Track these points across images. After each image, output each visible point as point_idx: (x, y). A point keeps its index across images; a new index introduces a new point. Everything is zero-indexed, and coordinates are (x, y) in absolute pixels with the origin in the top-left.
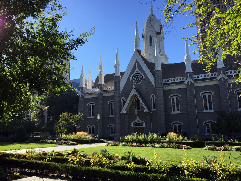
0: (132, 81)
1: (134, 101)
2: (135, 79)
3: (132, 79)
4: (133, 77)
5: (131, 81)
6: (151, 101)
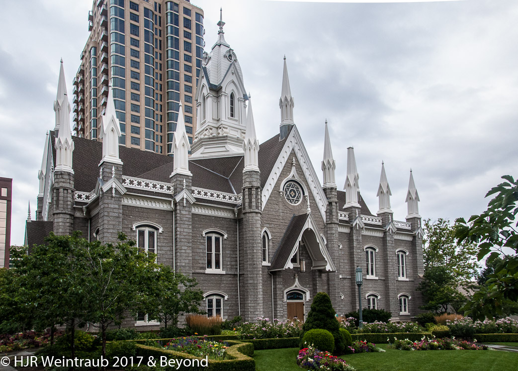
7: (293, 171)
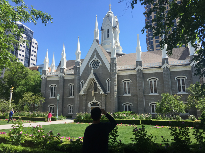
6: (106, 84)
7: (95, 57)
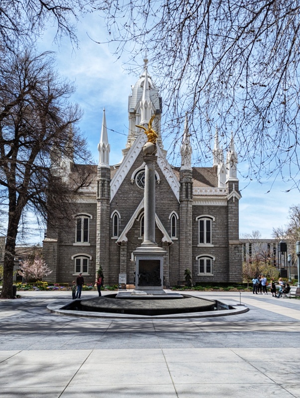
0: (134, 181)
1: (138, 220)
2: (141, 180)
3: (135, 178)
4: (137, 175)
5: (132, 181)
